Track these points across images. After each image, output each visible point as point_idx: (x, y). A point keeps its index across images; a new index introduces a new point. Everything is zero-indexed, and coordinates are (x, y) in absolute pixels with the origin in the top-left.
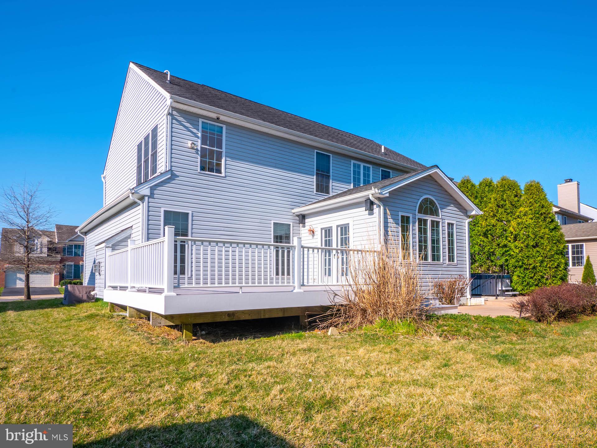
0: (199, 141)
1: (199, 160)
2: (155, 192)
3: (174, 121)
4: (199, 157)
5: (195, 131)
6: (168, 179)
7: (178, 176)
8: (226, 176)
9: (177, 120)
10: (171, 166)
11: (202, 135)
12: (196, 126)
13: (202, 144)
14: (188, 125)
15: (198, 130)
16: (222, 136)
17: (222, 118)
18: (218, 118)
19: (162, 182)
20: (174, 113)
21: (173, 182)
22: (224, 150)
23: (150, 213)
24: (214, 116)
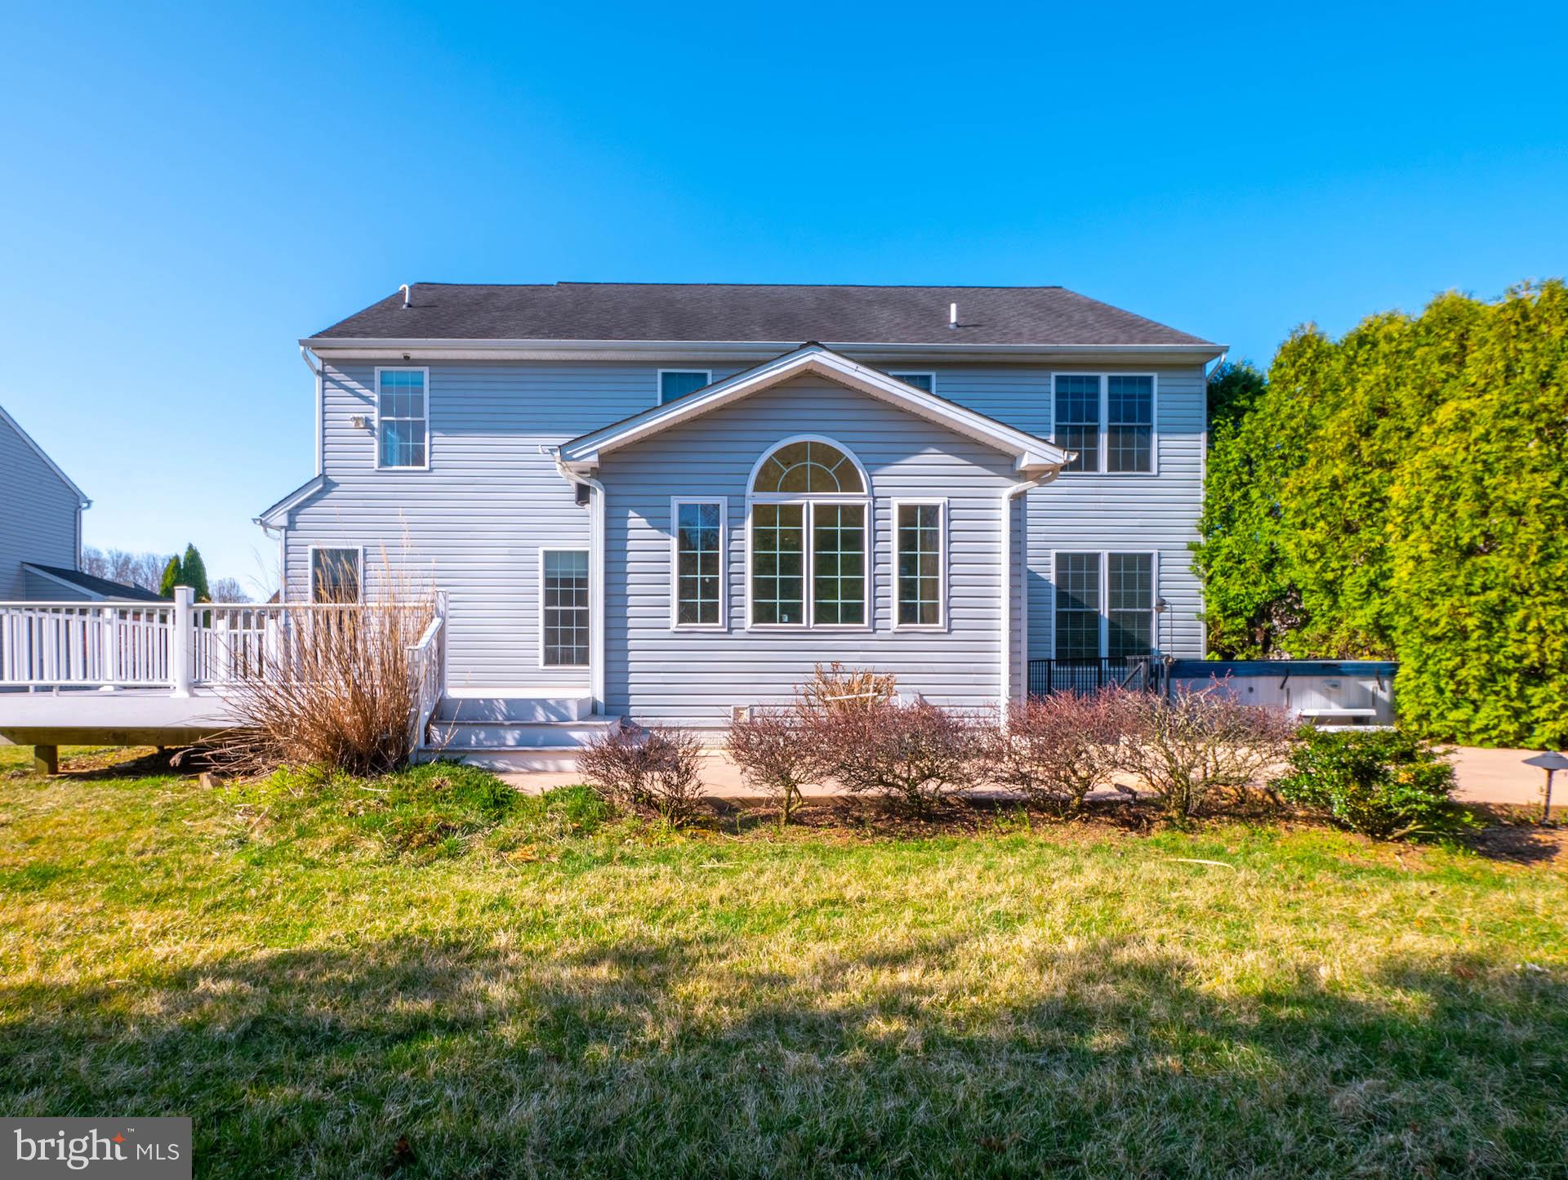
0: (376, 410)
1: (376, 447)
2: (298, 518)
3: (328, 384)
4: (376, 442)
5: (366, 392)
6: (319, 491)
7: (337, 484)
8: (431, 470)
9: (333, 381)
10: (324, 468)
11: (382, 398)
12: (368, 383)
13: (383, 413)
14: (353, 385)
15: (372, 389)
16: (422, 391)
17: (414, 354)
18: (407, 358)
19: (308, 499)
20: (328, 368)
21: (330, 495)
22: (426, 417)
23: (290, 557)
24: (398, 354)
